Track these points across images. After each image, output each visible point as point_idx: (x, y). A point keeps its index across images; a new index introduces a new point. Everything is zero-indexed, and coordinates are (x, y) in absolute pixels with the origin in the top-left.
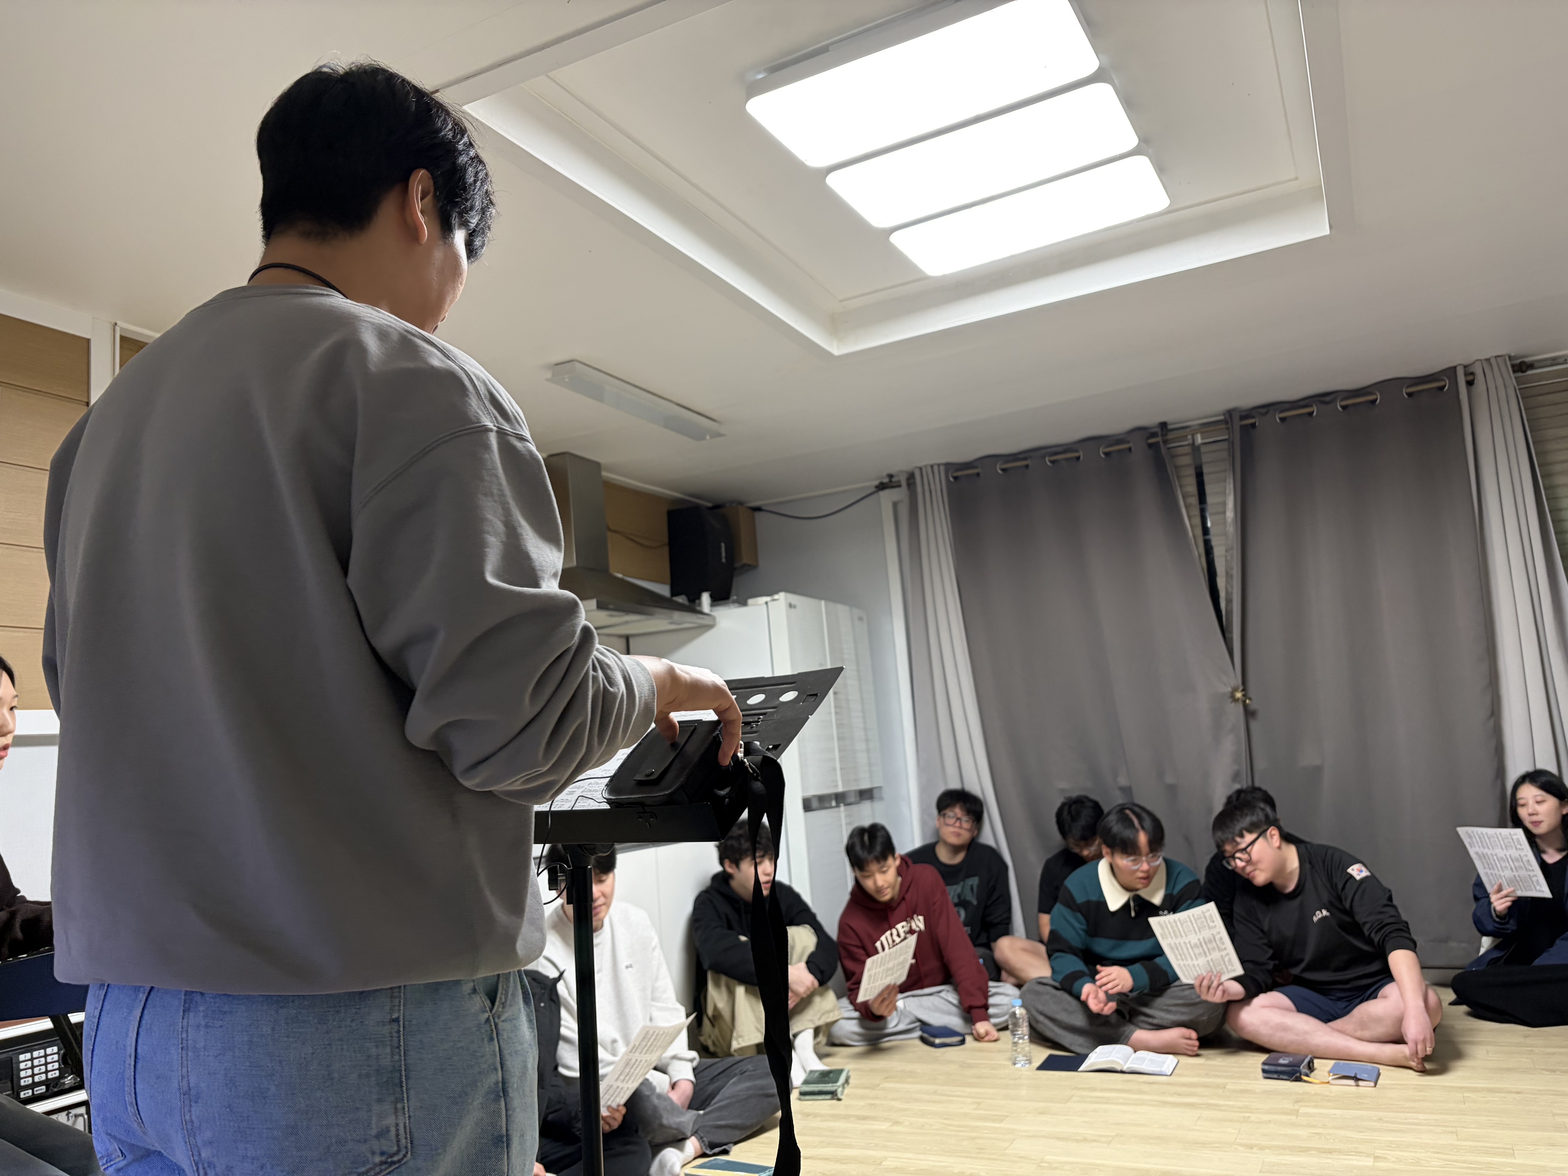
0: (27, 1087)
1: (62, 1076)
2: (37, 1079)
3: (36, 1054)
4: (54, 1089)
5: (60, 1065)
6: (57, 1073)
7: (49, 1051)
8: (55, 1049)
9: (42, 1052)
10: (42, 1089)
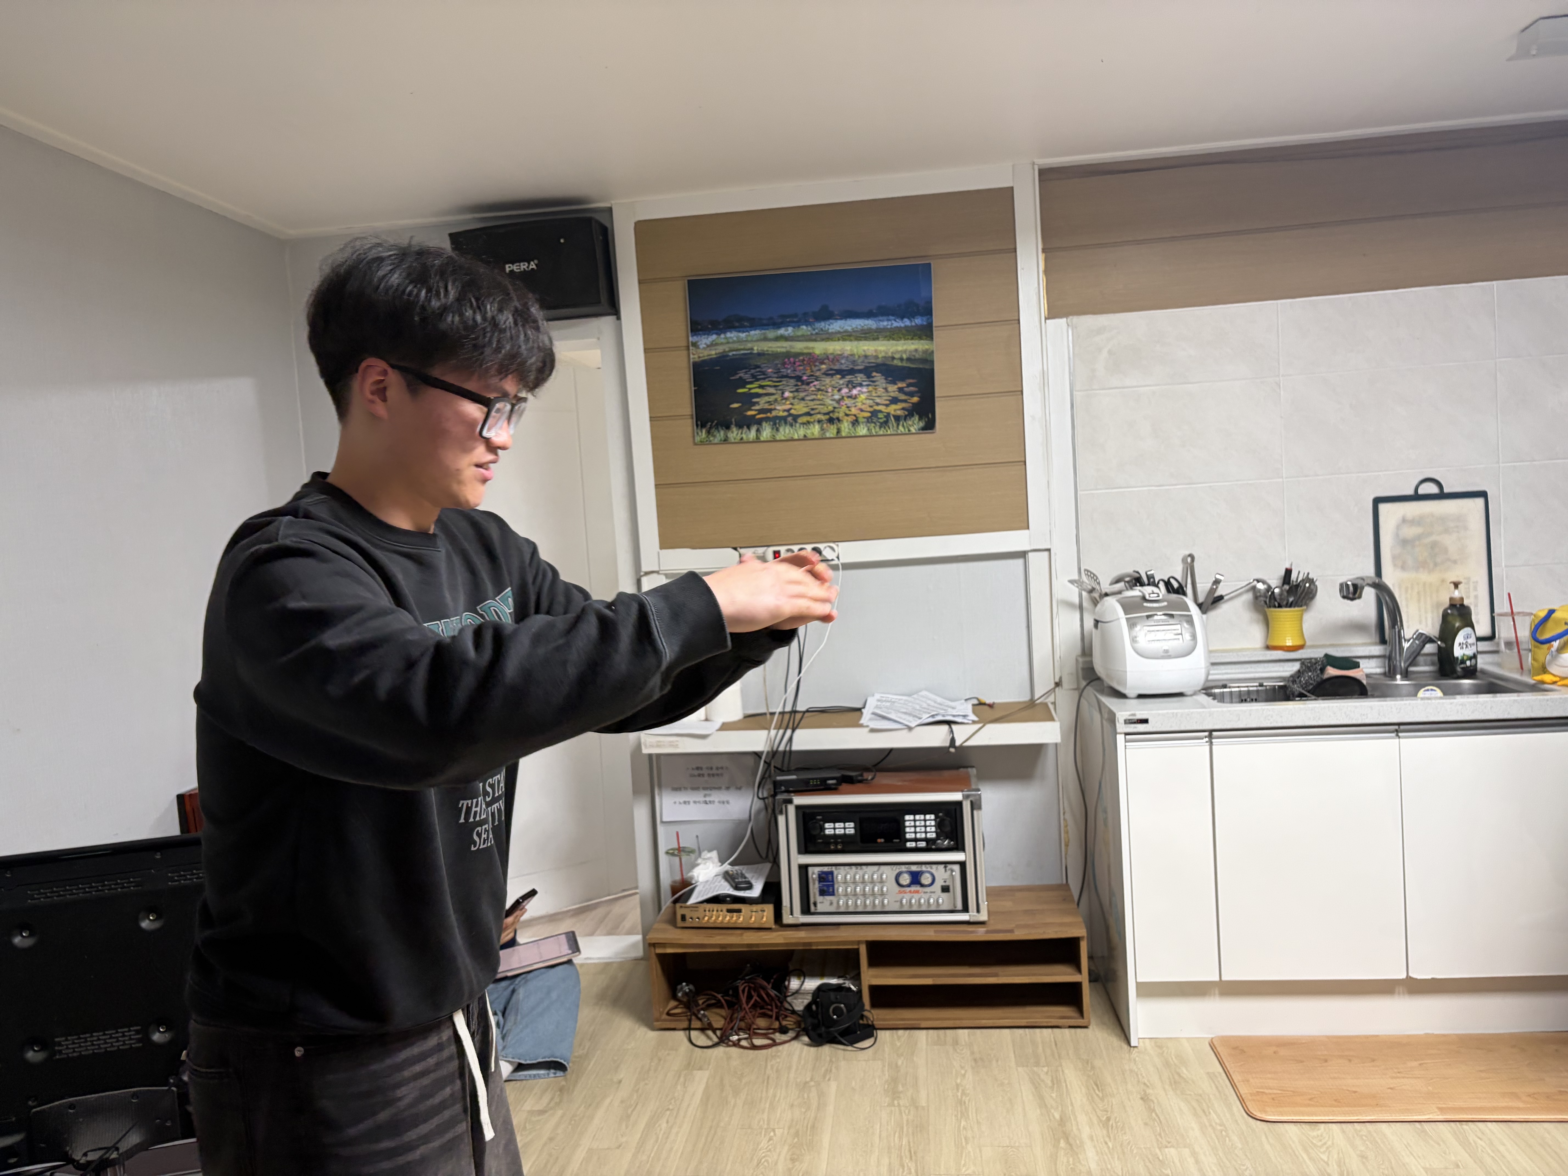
0: (911, 840)
1: (938, 838)
2: (918, 836)
3: (917, 817)
4: (931, 846)
5: (936, 829)
6: (934, 835)
7: (928, 817)
8: (933, 817)
9: (922, 817)
10: (923, 844)
